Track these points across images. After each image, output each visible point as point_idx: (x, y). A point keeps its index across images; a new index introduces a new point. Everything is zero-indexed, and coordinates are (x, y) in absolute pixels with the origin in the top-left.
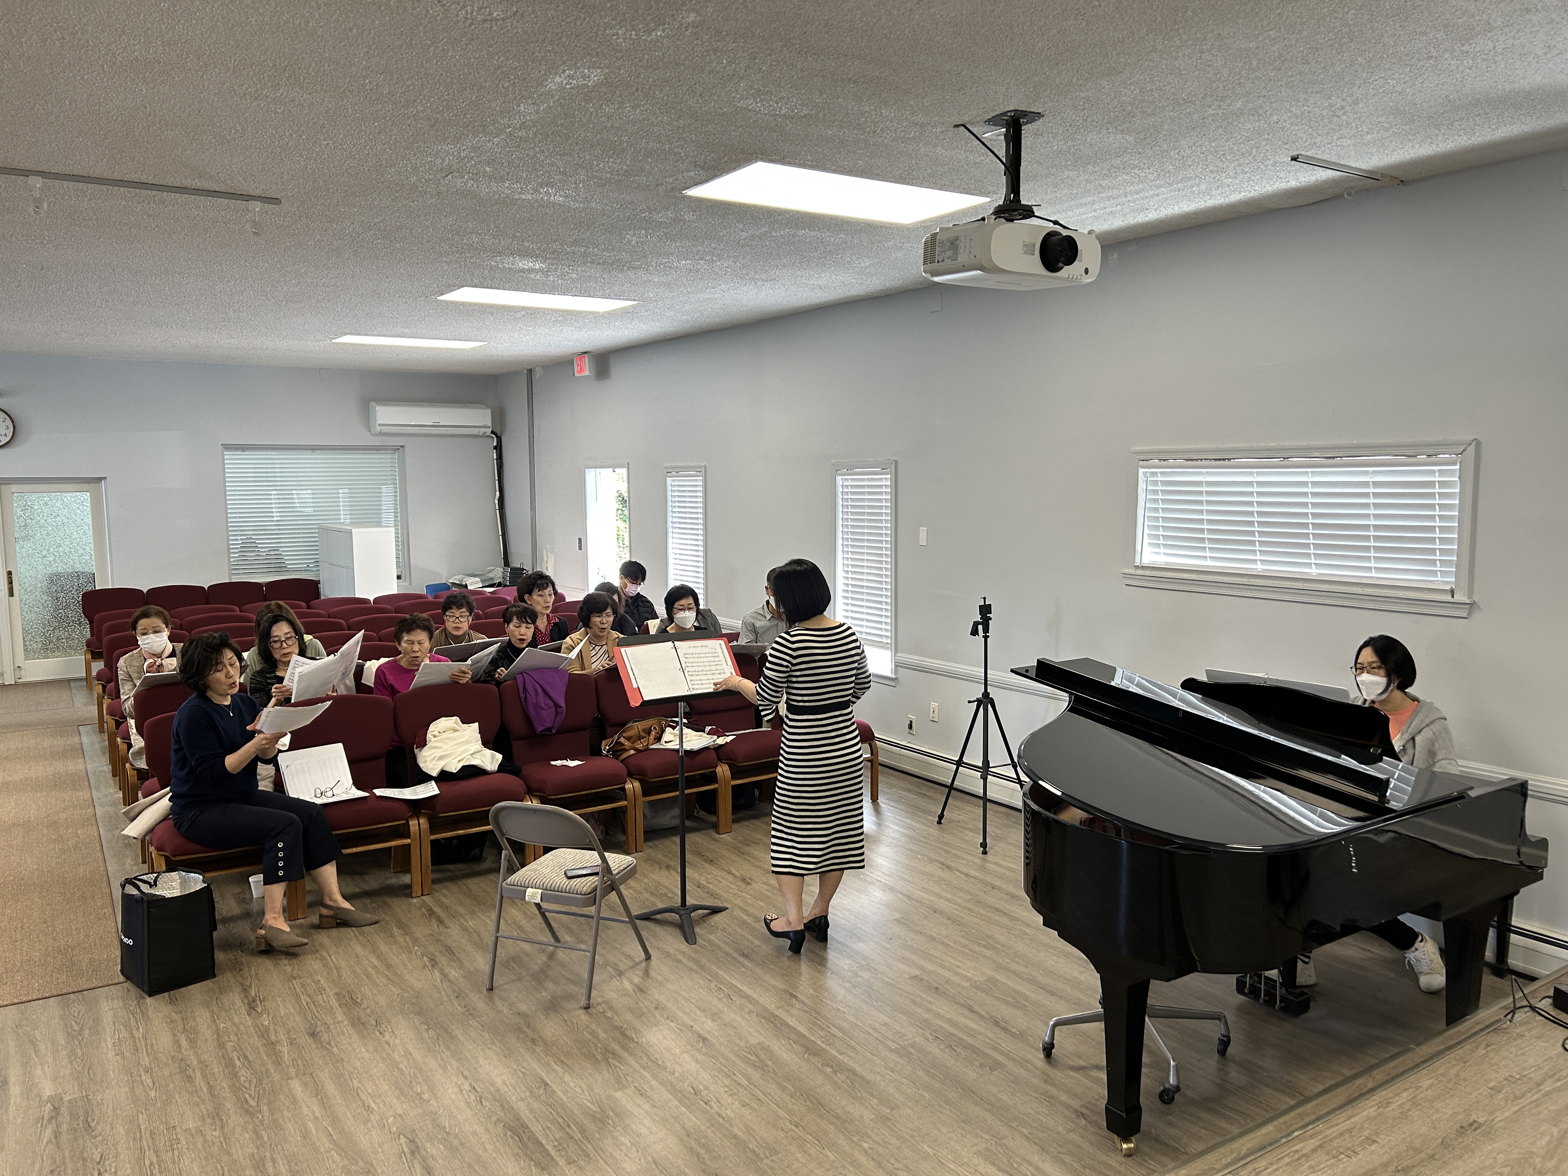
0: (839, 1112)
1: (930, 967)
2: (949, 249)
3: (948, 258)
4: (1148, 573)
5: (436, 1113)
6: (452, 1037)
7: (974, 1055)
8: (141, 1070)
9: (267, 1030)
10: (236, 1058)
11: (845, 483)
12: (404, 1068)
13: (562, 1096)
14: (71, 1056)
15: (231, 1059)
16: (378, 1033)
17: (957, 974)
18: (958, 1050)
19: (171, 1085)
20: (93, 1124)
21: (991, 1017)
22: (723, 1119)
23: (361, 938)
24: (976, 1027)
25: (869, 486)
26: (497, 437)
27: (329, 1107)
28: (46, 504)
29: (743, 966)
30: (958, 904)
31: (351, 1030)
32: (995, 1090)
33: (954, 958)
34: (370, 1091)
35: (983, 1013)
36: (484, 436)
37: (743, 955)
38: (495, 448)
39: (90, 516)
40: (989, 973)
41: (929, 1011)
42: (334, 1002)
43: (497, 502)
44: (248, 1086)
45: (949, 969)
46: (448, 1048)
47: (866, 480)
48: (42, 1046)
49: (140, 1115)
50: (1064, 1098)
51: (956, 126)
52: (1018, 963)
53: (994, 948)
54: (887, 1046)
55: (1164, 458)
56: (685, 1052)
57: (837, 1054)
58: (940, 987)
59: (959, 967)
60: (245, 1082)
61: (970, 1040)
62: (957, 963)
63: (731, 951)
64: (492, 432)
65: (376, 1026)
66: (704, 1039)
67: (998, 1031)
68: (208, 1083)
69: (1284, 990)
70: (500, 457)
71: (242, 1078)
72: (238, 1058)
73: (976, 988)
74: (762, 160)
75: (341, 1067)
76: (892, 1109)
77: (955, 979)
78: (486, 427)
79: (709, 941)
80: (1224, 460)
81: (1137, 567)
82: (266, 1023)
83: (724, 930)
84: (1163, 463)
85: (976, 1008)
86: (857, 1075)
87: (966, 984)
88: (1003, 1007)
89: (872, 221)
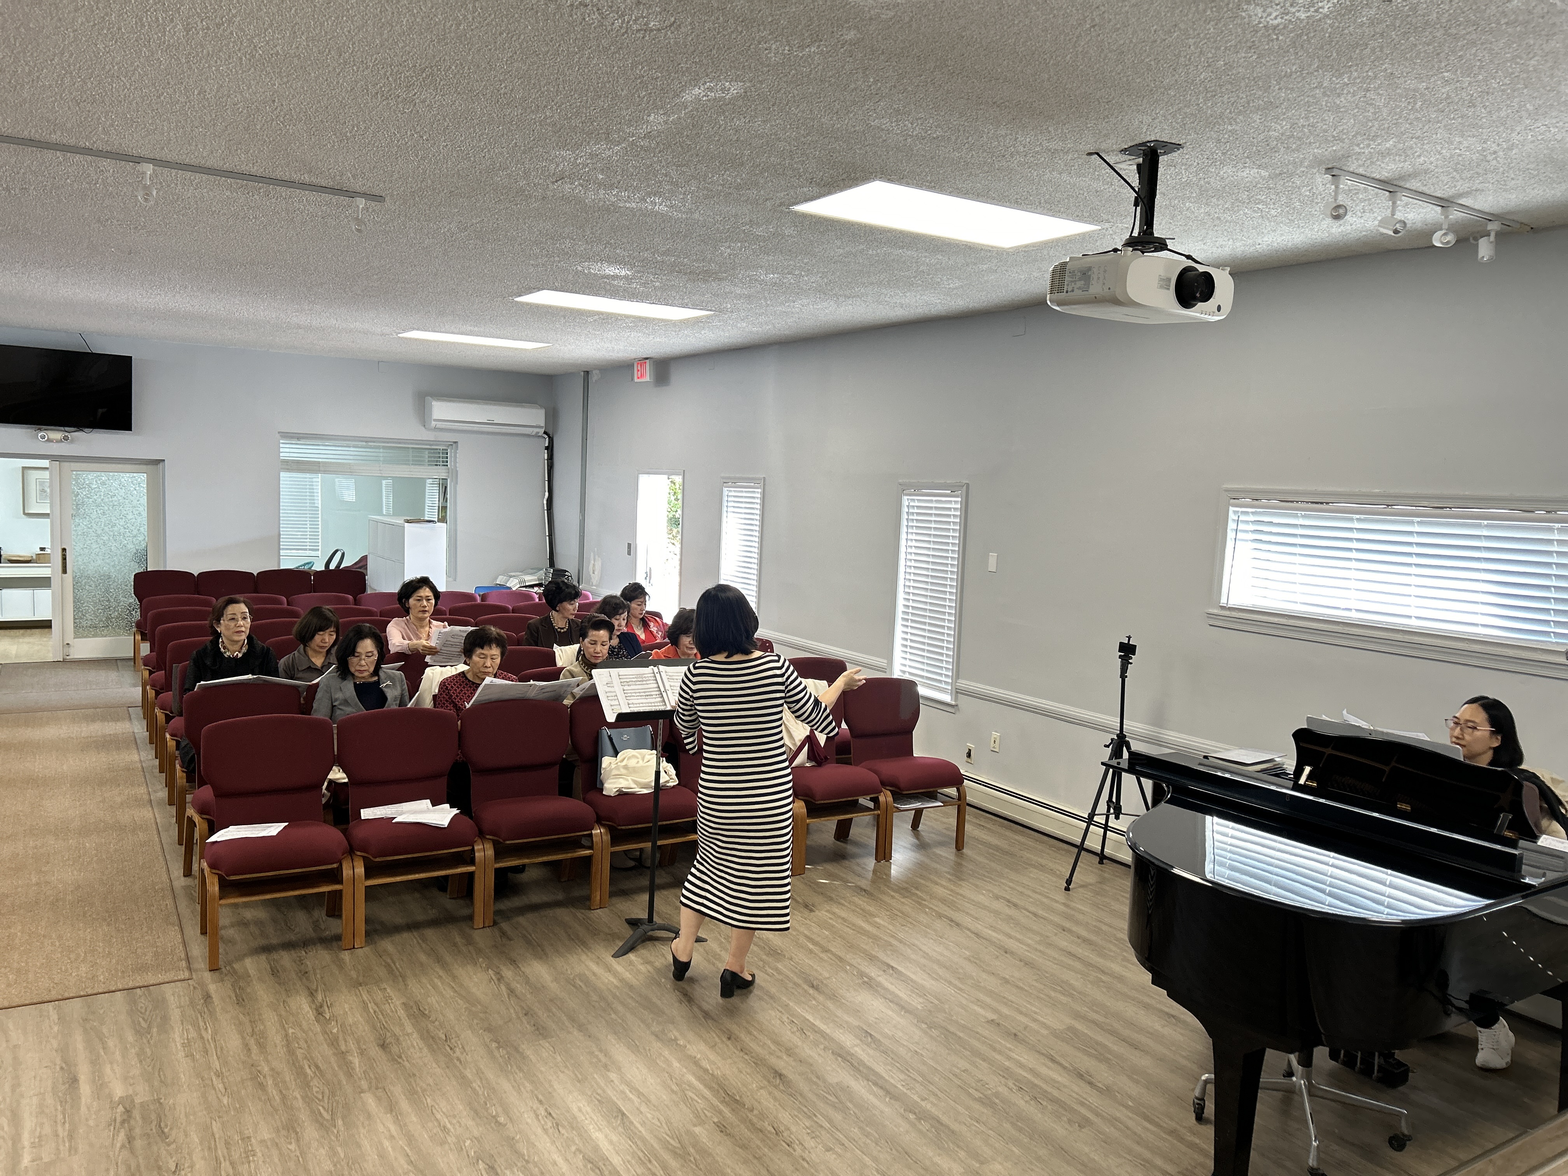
0: (928, 1163)
1: (1005, 1010)
2: (1080, 280)
3: (1079, 288)
4: (1234, 614)
5: (513, 1139)
6: (524, 1057)
7: (1061, 1110)
8: (212, 1074)
9: (336, 1039)
10: (307, 1067)
11: (912, 504)
12: (477, 1088)
13: (641, 1128)
14: (141, 1055)
15: (302, 1068)
16: (448, 1049)
17: (1035, 1020)
18: (1044, 1103)
19: (243, 1092)
20: (166, 1130)
21: (1075, 1069)
22: (808, 1163)
23: (424, 945)
24: (1060, 1079)
25: (936, 508)
26: (549, 437)
27: (405, 1125)
28: (104, 483)
29: (815, 999)
30: (1028, 945)
31: (421, 1044)
32: (1087, 1150)
33: (1030, 1003)
34: (444, 1110)
35: (1067, 1065)
36: (537, 436)
37: (813, 986)
38: (547, 448)
39: (145, 497)
40: (1069, 1021)
41: (1009, 1058)
42: (401, 1013)
43: (545, 502)
44: (320, 1097)
45: (1026, 1015)
46: (521, 1070)
47: (933, 502)
48: (111, 1043)
49: (214, 1123)
50: (1159, 1162)
51: (1090, 154)
52: (1096, 1012)
53: (1071, 996)
54: (970, 1095)
55: (1256, 498)
56: (762, 1088)
57: (919, 1100)
58: (1019, 1034)
59: (1036, 1013)
60: (317, 1092)
61: (1056, 1093)
62: (1034, 1009)
63: (800, 981)
64: (545, 433)
65: (446, 1040)
66: (780, 1075)
67: (1082, 1084)
68: (281, 1091)
69: (1382, 1061)
70: (551, 458)
71: (315, 1089)
72: (310, 1067)
73: (1056, 1037)
74: (881, 179)
75: (413, 1083)
76: (982, 1163)
77: (1033, 1025)
78: (540, 427)
79: (777, 969)
80: (1322, 503)
81: (1223, 608)
82: (335, 1031)
83: (791, 959)
84: (1256, 502)
85: (1058, 1058)
86: (942, 1124)
87: (1045, 1032)
88: (1086, 1058)
89: (974, 244)
